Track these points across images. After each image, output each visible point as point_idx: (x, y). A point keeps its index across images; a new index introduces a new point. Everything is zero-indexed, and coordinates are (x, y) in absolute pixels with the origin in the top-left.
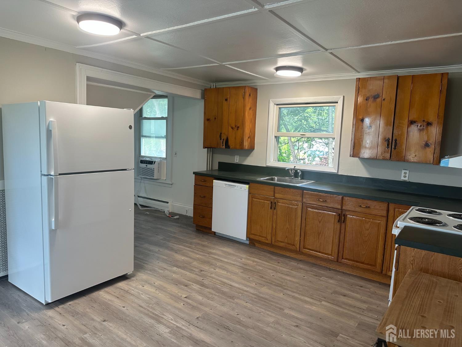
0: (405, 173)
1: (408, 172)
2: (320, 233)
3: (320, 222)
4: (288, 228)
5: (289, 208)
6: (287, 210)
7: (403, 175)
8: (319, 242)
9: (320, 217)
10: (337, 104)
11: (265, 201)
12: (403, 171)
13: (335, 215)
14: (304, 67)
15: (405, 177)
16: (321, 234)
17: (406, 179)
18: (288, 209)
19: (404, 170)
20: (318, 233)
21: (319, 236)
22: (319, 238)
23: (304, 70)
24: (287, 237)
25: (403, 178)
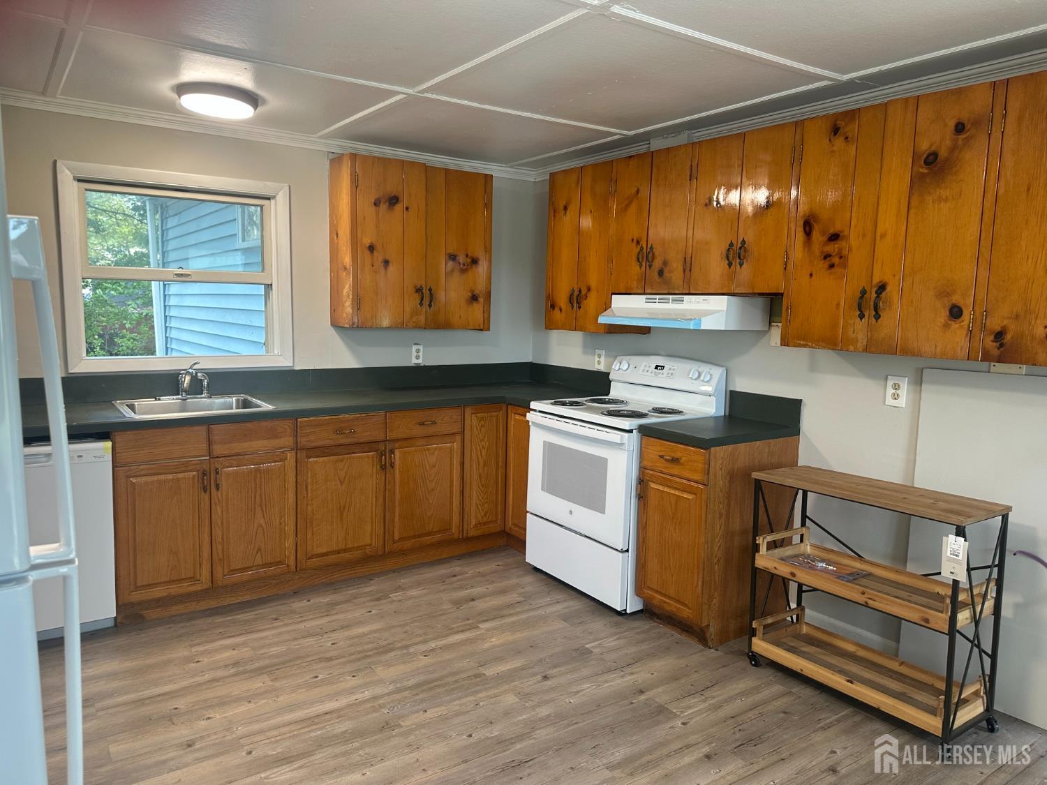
0: (418, 351)
1: (421, 347)
2: (344, 507)
3: (342, 483)
4: (262, 527)
5: (260, 474)
6: (255, 480)
7: (414, 354)
8: (342, 528)
9: (342, 470)
10: (268, 201)
11: (180, 476)
12: (415, 348)
13: (373, 456)
14: (261, 92)
15: (417, 358)
16: (347, 509)
17: (420, 361)
18: (258, 475)
19: (415, 344)
20: (340, 507)
21: (342, 514)
22: (341, 519)
23: (259, 100)
24: (259, 550)
25: (414, 361)
